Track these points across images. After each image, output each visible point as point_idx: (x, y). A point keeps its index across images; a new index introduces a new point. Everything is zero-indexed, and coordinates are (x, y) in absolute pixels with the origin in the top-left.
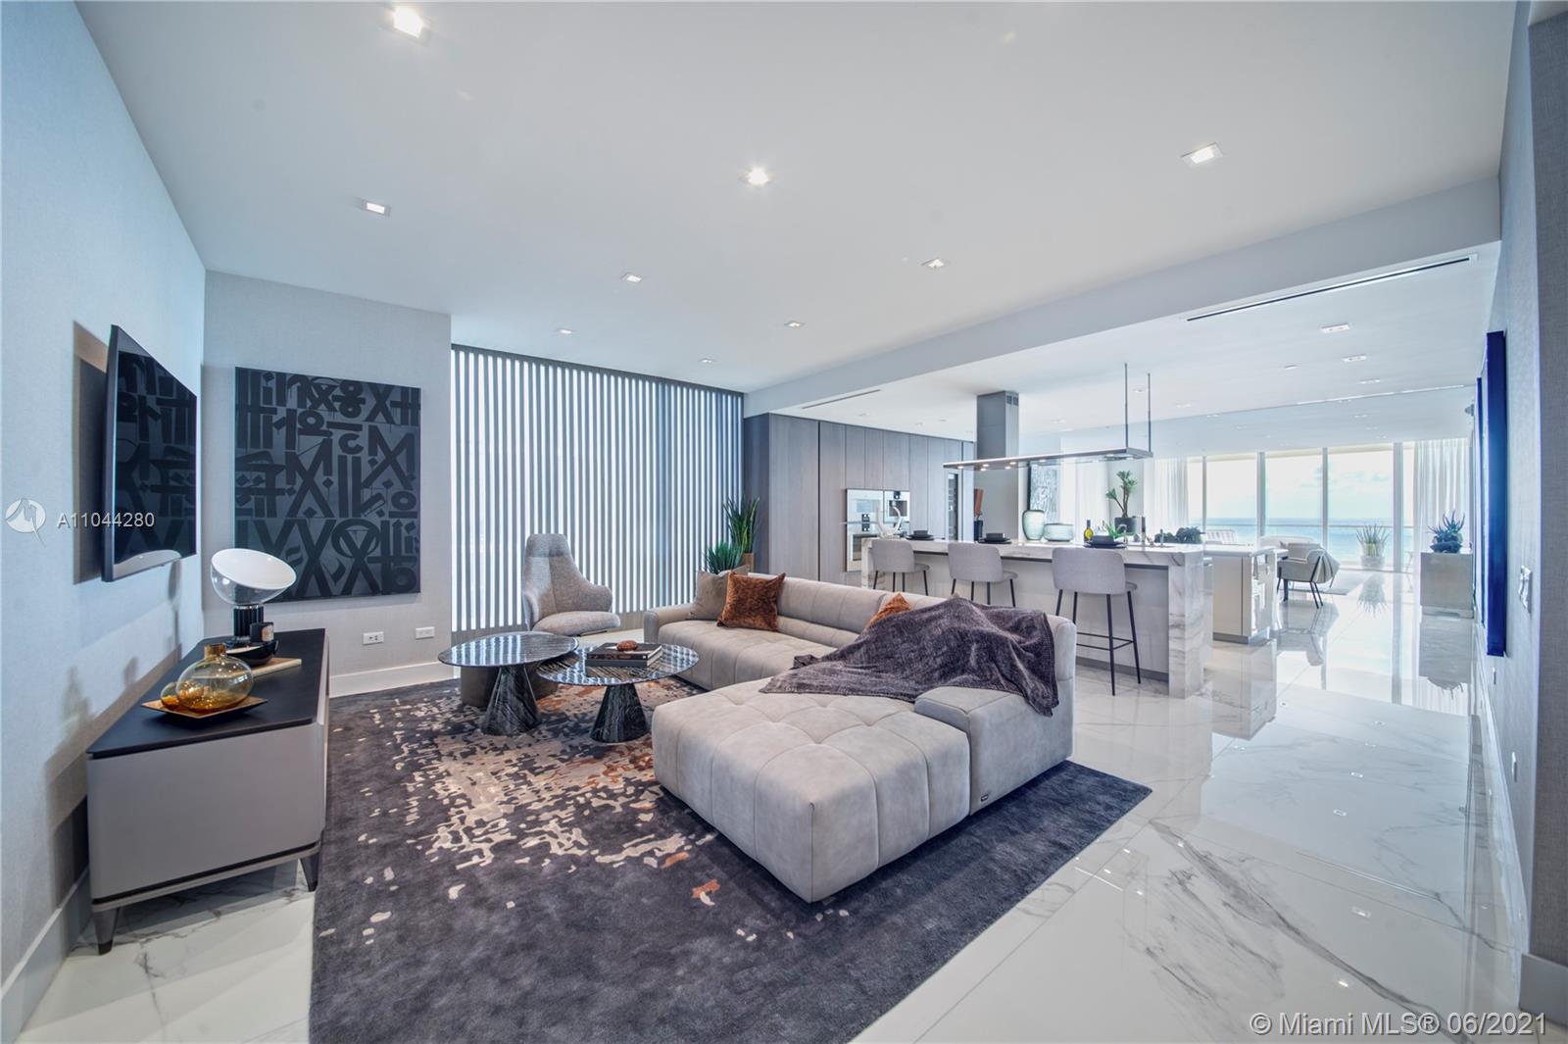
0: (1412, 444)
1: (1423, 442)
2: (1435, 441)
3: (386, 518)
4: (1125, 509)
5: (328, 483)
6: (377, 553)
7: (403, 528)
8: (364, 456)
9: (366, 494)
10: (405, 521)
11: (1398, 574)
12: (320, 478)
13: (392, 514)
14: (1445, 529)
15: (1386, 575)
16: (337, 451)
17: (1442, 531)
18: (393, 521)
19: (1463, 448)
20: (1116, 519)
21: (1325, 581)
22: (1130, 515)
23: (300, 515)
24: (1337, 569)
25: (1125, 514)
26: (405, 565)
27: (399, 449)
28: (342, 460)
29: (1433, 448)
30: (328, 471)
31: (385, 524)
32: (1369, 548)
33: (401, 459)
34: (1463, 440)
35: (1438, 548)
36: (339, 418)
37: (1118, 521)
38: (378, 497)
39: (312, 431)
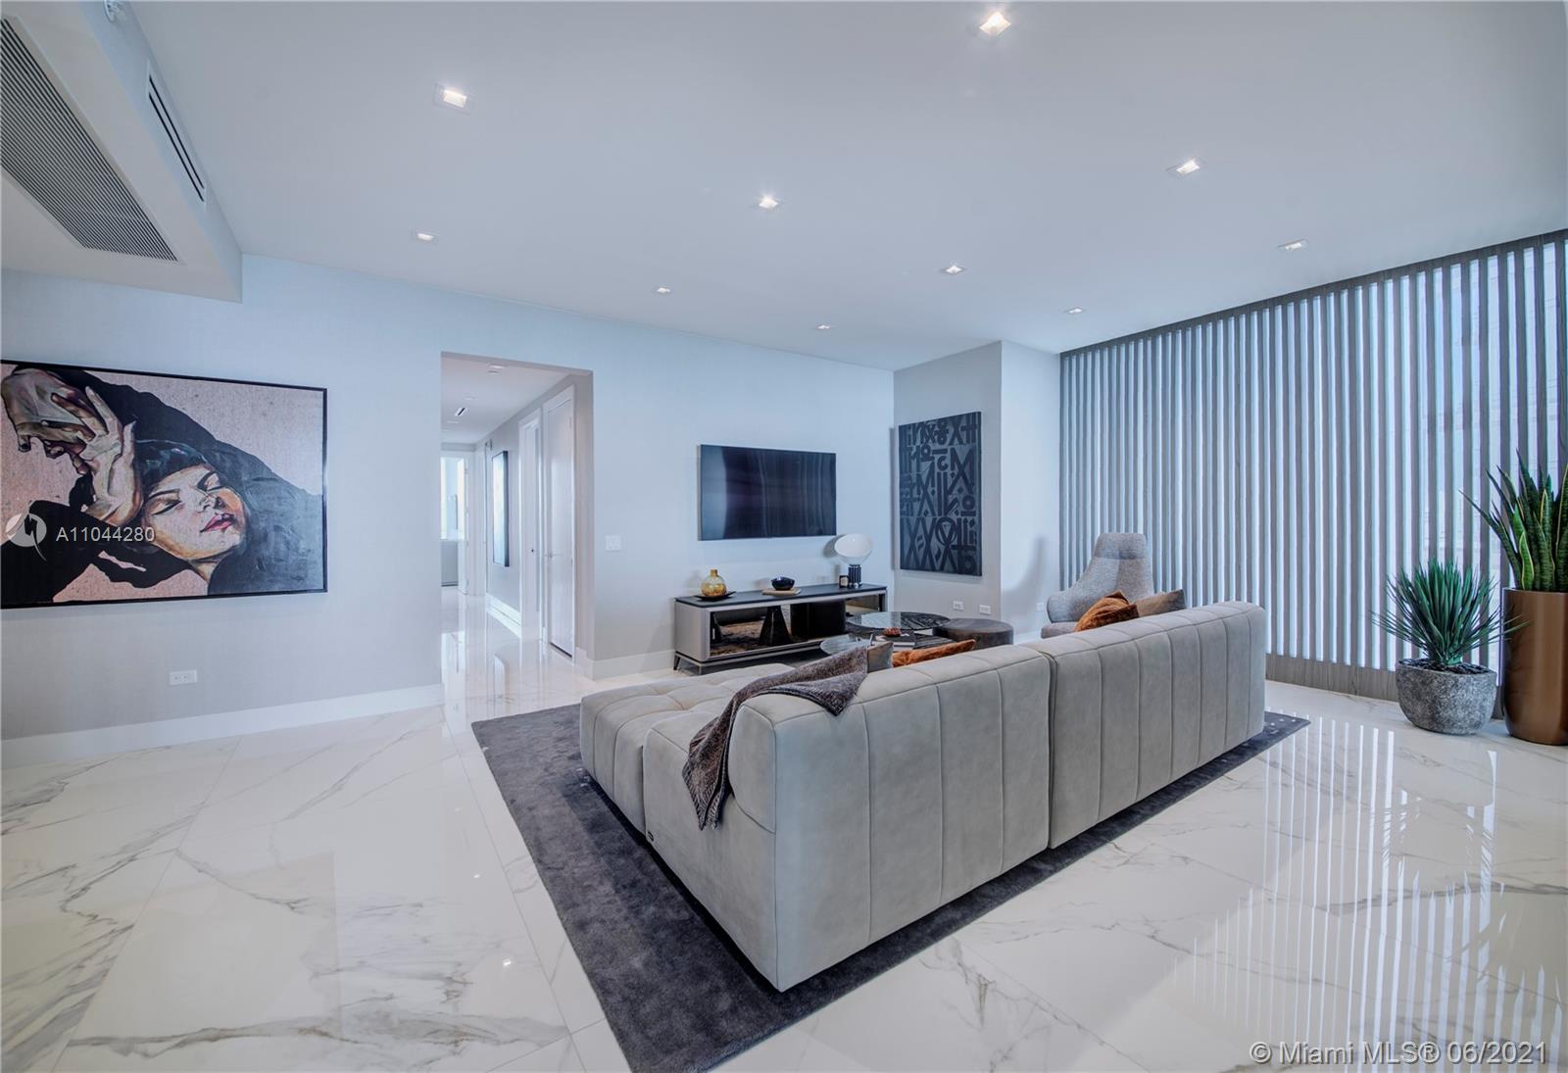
3: (959, 516)
5: (933, 492)
6: (955, 543)
7: (968, 525)
8: (949, 471)
9: (950, 498)
10: (969, 519)
12: (930, 490)
13: (963, 514)
16: (937, 470)
18: (963, 518)
23: (922, 515)
26: (970, 553)
27: (965, 463)
28: (939, 474)
30: (933, 486)
31: (959, 520)
33: (967, 470)
36: (938, 446)
38: (955, 501)
39: (927, 458)
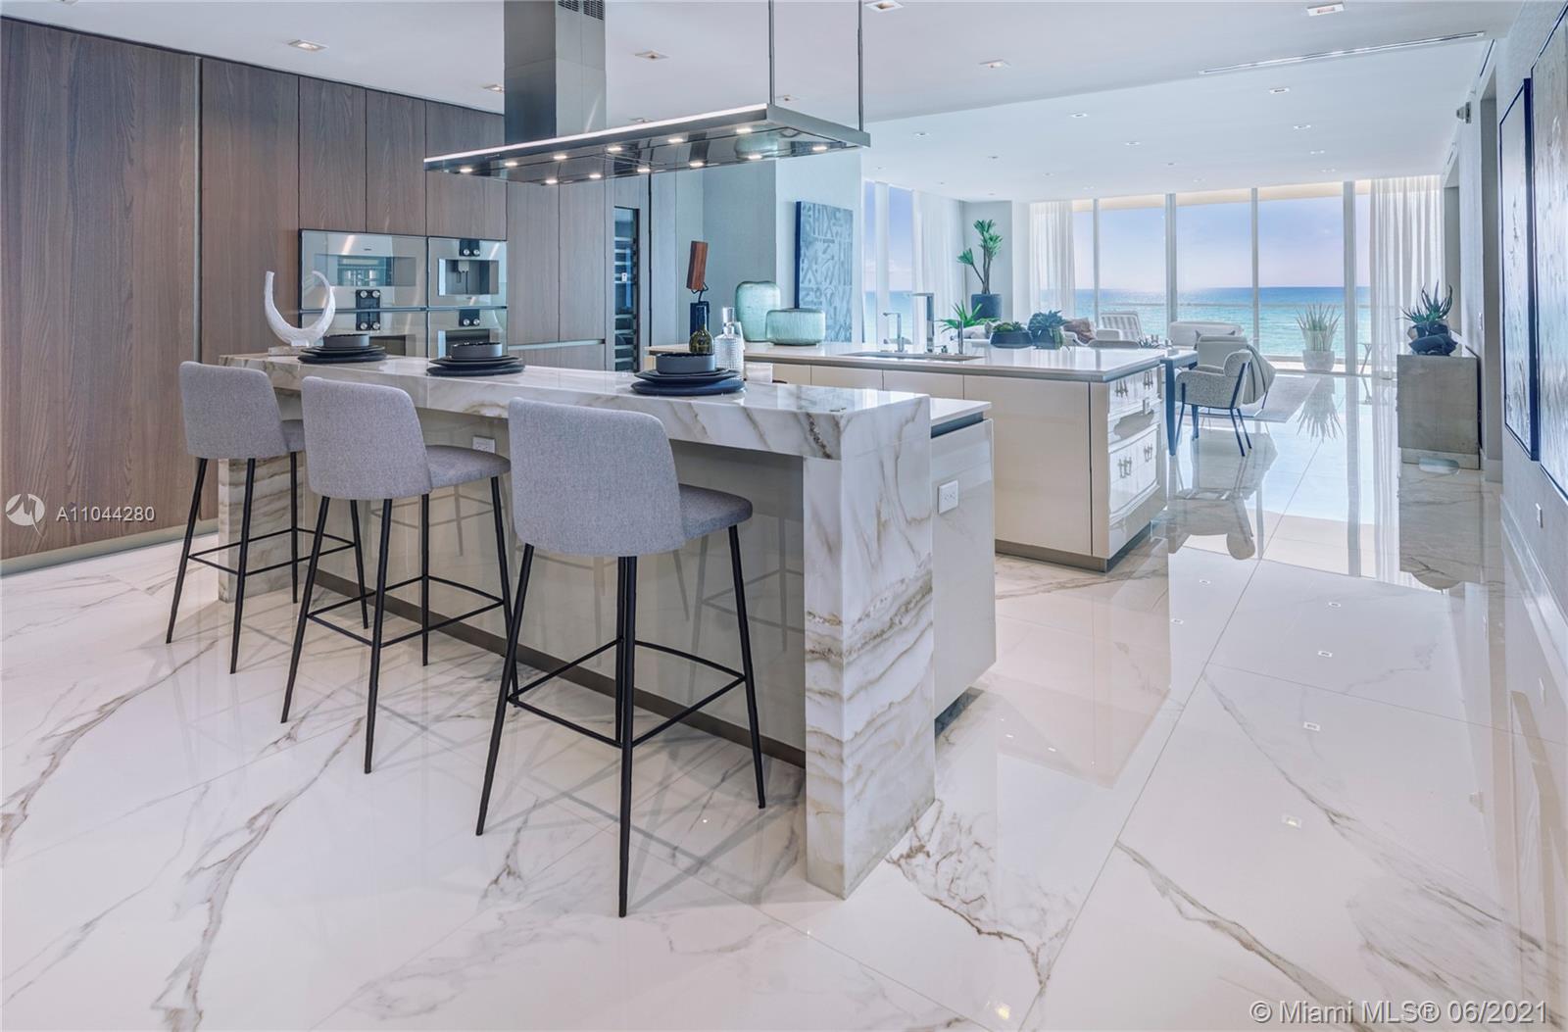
0: (1368, 182)
1: (1381, 181)
2: (1397, 180)
4: (986, 281)
11: (1353, 377)
14: (1424, 312)
15: (1336, 380)
17: (1421, 316)
19: (1433, 192)
20: (973, 297)
21: (1254, 401)
22: (992, 291)
24: (1272, 379)
25: (986, 289)
29: (1395, 192)
32: (1315, 339)
34: (1432, 177)
35: (1420, 347)
37: (976, 300)
